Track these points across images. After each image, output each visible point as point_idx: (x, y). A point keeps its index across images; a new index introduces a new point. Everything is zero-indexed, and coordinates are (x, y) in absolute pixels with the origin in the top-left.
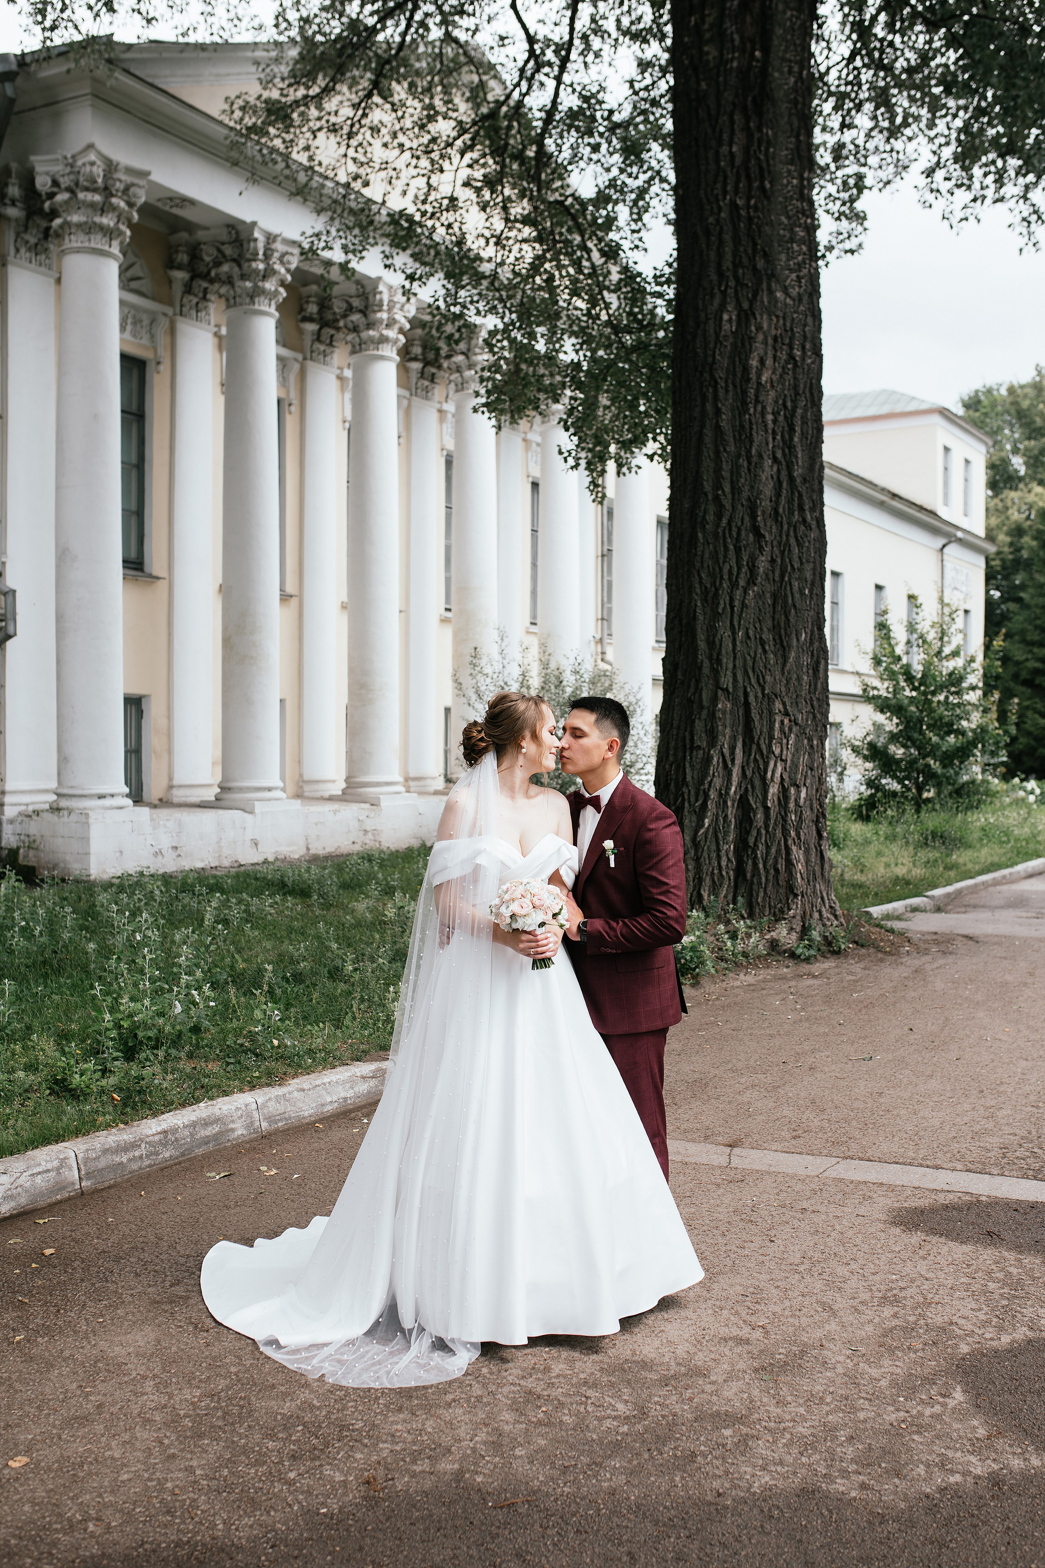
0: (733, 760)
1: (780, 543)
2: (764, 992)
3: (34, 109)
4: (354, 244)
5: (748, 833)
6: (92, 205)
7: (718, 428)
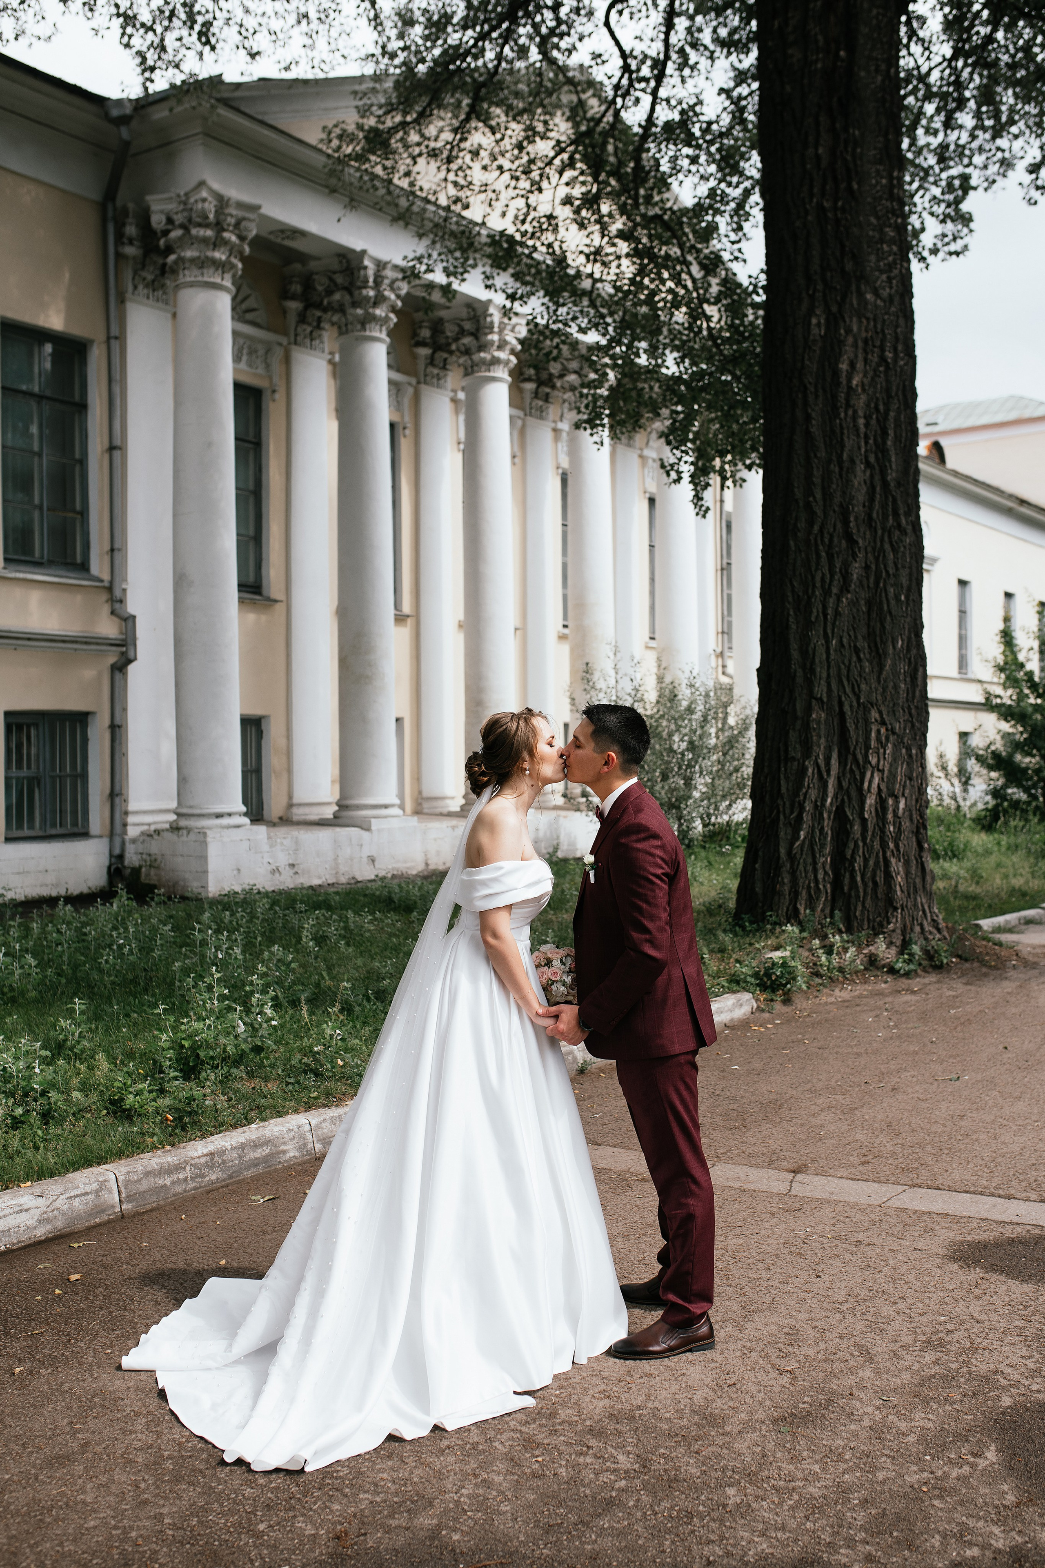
0: (828, 772)
1: (874, 549)
2: (858, 1008)
3: (149, 150)
4: (455, 267)
5: (845, 845)
6: (205, 241)
7: (807, 434)
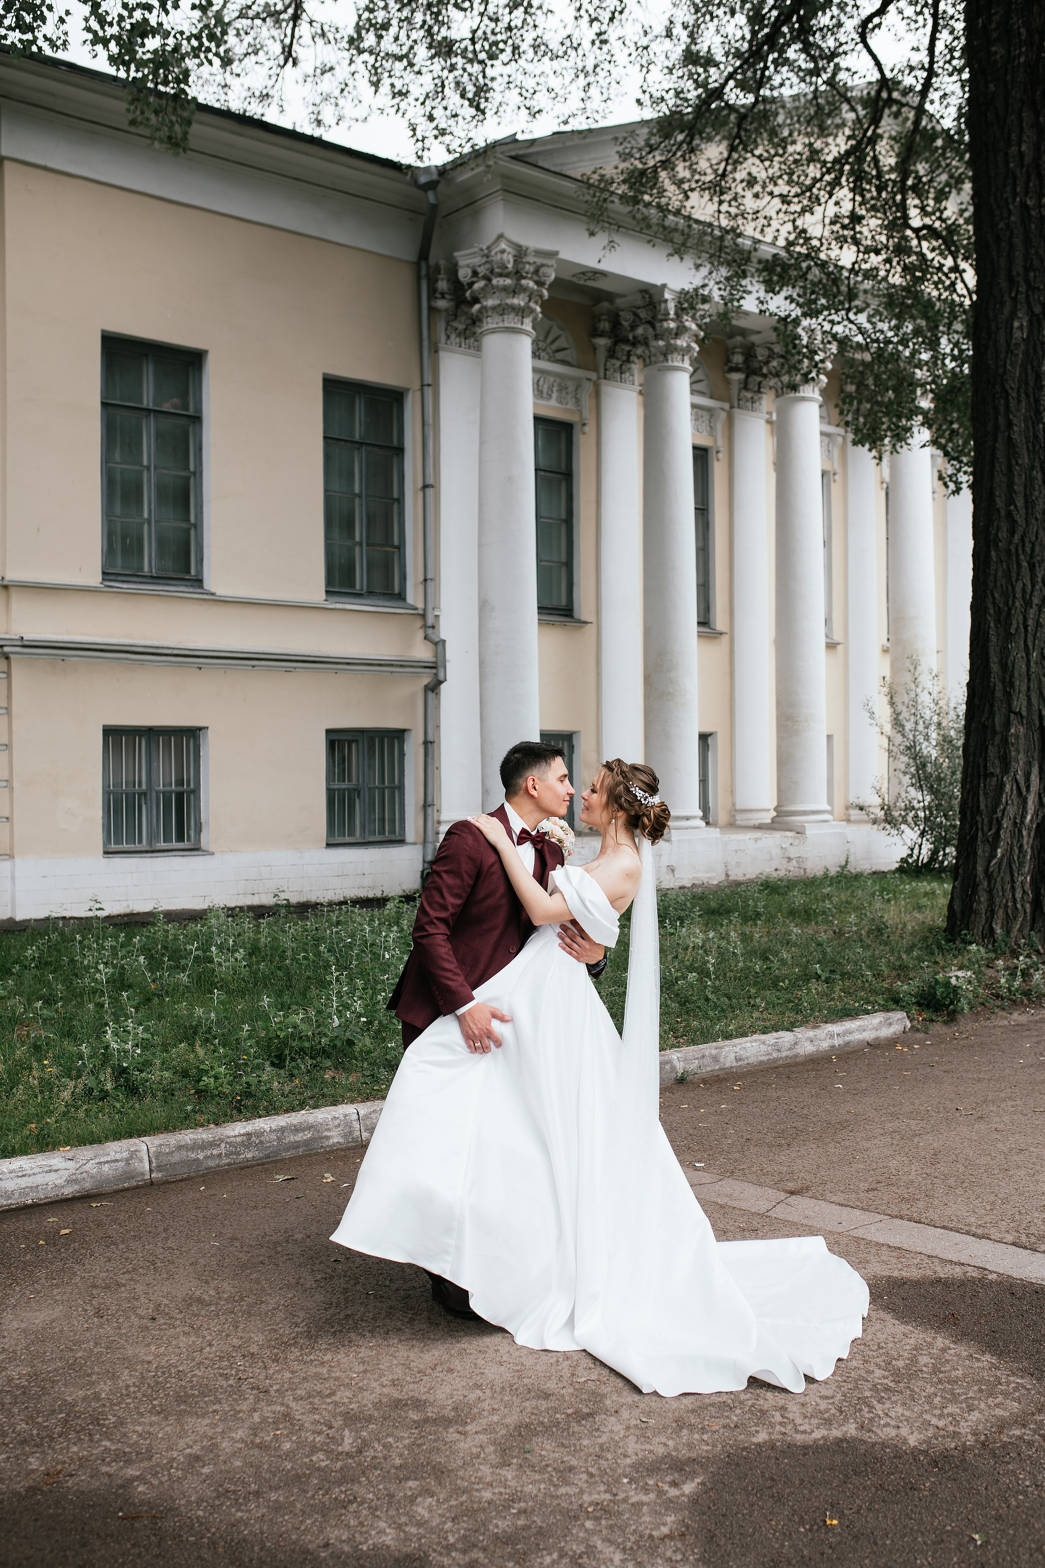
0: (1028, 788)
2: (1025, 1034)
3: (457, 211)
6: (505, 289)
7: (1010, 441)
